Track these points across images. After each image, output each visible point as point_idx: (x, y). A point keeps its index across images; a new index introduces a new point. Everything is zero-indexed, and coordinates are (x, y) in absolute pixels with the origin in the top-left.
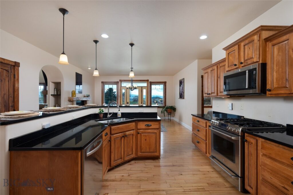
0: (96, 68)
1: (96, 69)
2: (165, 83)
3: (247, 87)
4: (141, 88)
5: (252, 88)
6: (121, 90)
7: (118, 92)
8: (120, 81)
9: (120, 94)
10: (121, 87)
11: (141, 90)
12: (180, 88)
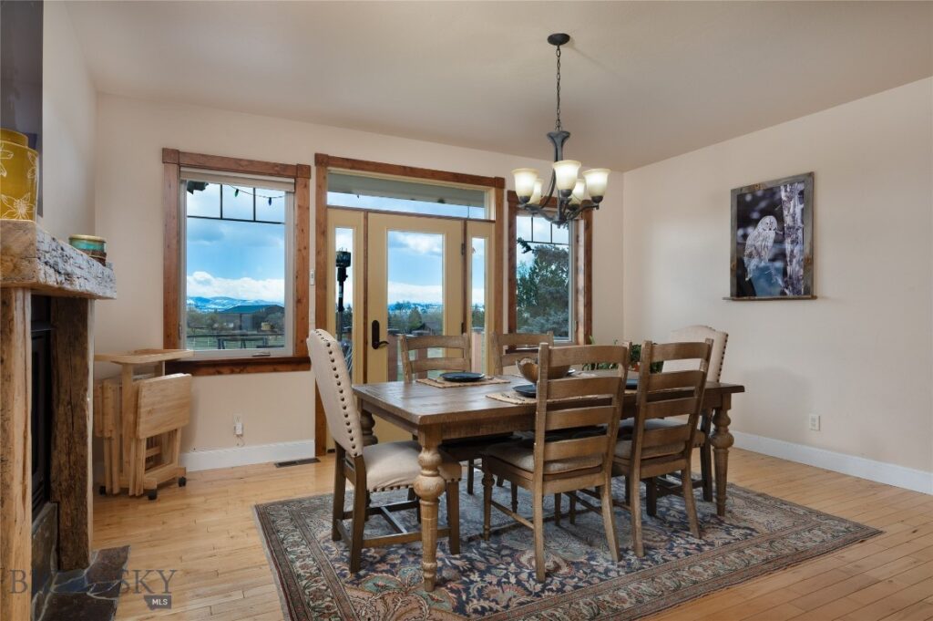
6: (323, 232)
7: (306, 248)
8: (323, 161)
9: (318, 263)
10: (323, 209)
11: (460, 241)
12: (745, 236)
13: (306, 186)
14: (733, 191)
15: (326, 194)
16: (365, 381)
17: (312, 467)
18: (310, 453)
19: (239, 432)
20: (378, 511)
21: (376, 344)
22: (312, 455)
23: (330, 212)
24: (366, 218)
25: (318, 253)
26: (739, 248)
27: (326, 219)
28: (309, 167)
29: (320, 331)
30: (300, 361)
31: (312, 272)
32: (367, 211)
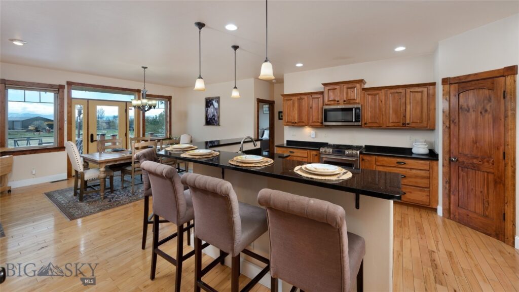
0: (200, 75)
1: (200, 77)
2: (169, 99)
3: (354, 121)
4: (124, 104)
5: (358, 122)
6: (70, 106)
7: (63, 112)
8: (69, 84)
9: (68, 117)
10: (70, 99)
11: (125, 108)
12: (208, 110)
13: (63, 92)
14: (205, 98)
15: (71, 91)
16: (88, 153)
17: (66, 181)
18: (66, 177)
19: (34, 173)
20: (90, 187)
21: (92, 141)
22: (66, 178)
23: (73, 100)
24: (88, 102)
25: (68, 113)
26: (207, 112)
27: (71, 102)
28: (64, 86)
29: (69, 142)
30: (61, 148)
31: (66, 119)
32: (88, 100)
